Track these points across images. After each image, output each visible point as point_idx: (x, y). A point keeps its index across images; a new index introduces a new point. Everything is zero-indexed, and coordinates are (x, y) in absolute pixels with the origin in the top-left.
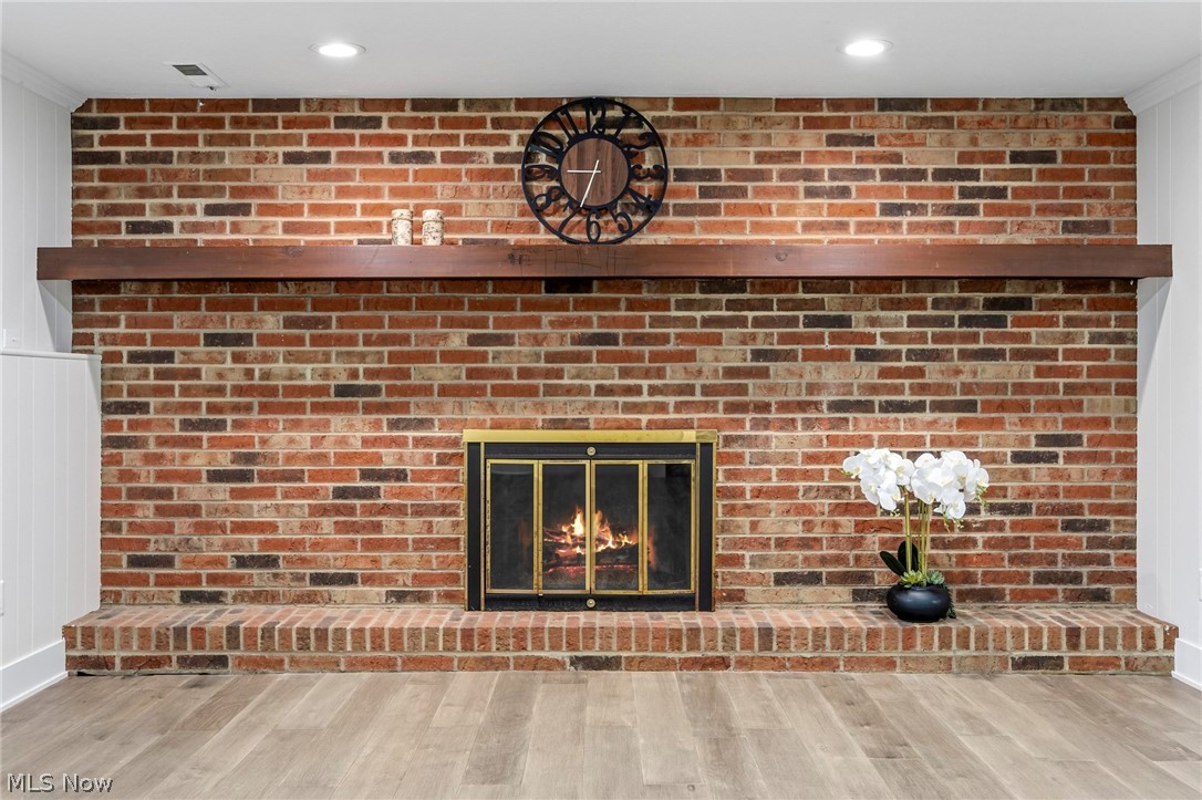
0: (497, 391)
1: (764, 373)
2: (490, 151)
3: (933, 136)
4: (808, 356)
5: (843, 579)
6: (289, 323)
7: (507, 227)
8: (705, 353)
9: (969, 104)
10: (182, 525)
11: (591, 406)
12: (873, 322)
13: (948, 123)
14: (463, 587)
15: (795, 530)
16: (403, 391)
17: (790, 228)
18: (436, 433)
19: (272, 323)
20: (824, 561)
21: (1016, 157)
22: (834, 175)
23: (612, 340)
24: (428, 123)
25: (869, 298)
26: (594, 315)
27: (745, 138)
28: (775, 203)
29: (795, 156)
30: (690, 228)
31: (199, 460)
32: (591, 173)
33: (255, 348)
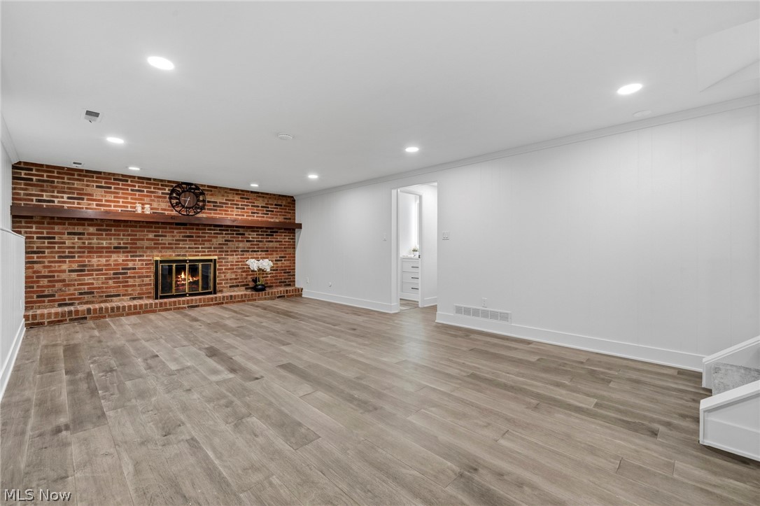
0: (162, 248)
1: (227, 244)
2: (160, 192)
3: (261, 199)
4: (236, 241)
5: (243, 285)
6: (97, 230)
7: (165, 210)
8: (214, 240)
9: (267, 194)
10: (58, 285)
11: (187, 251)
12: (249, 235)
13: (263, 197)
14: (153, 294)
15: (234, 276)
16: (135, 248)
17: (233, 215)
18: (145, 258)
19: (92, 230)
20: (240, 282)
21: (276, 205)
22: (242, 205)
23: (192, 237)
24: (143, 183)
25: (249, 230)
26: (188, 231)
27: (223, 196)
28: (229, 210)
29: (234, 200)
30: (211, 213)
31: (65, 267)
32: (188, 200)
33: (86, 236)
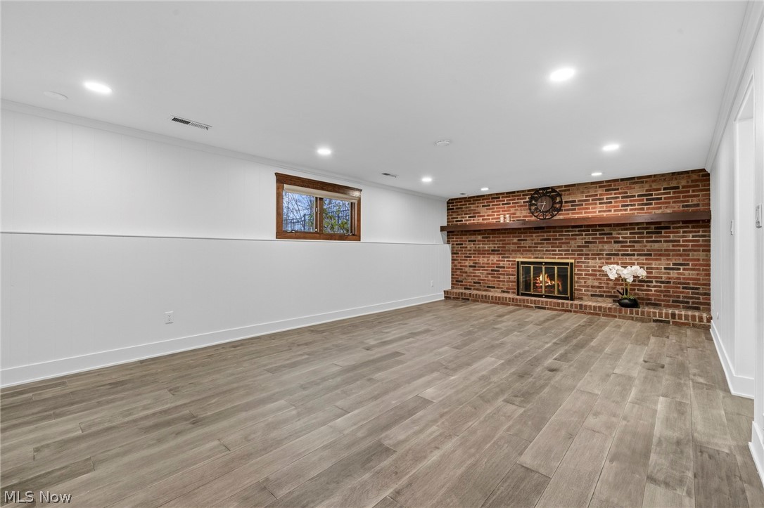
0: (524, 251)
1: (588, 247)
2: (522, 201)
3: (637, 186)
4: (600, 243)
5: (610, 297)
6: (483, 238)
7: (526, 217)
8: (572, 242)
9: (649, 177)
10: (464, 275)
11: (544, 254)
12: (619, 234)
13: (642, 182)
14: (516, 291)
15: (596, 284)
16: (504, 251)
17: (595, 212)
18: (511, 259)
19: (480, 238)
20: (604, 292)
21: (665, 189)
22: (607, 199)
23: (549, 239)
24: (509, 197)
25: (617, 228)
26: (545, 234)
27: (583, 192)
28: (590, 207)
29: (596, 195)
30: (568, 214)
31: (467, 263)
32: (544, 204)
33: (477, 243)
